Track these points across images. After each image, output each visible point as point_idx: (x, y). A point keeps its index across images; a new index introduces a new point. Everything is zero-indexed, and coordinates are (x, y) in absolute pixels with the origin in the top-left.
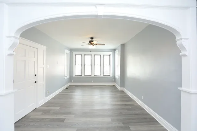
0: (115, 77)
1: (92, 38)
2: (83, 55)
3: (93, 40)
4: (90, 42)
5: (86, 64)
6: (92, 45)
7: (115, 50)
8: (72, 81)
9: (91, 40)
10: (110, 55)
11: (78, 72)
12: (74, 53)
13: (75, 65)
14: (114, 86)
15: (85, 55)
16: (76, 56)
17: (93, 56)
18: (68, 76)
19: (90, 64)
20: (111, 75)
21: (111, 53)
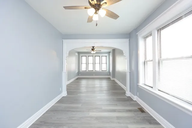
0: (110, 72)
1: (93, 47)
2: (87, 56)
3: (94, 48)
4: (92, 49)
5: (89, 63)
6: (93, 51)
7: (110, 52)
8: (80, 75)
9: (93, 48)
10: (106, 56)
11: (83, 68)
12: (81, 55)
13: (82, 63)
14: (109, 78)
15: (88, 56)
16: (82, 57)
17: (94, 56)
18: (77, 72)
19: (92, 63)
20: (107, 71)
21: (107, 54)
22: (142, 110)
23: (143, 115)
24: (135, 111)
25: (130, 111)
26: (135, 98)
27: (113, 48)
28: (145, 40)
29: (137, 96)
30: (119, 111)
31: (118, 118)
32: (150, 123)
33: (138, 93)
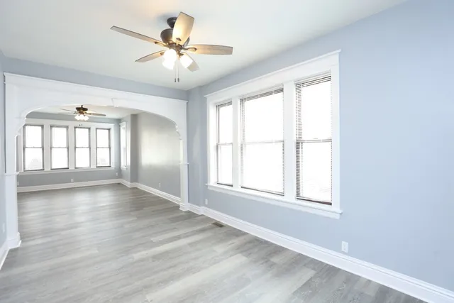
0: (120, 169)
2: (46, 127)
4: (79, 109)
7: (119, 121)
10: (109, 130)
13: (24, 147)
14: (119, 184)
15: (51, 127)
16: (40, 128)
20: (113, 166)
21: (113, 125)
22: (219, 225)
23: (223, 230)
24: (210, 228)
25: (203, 230)
26: (201, 210)
27: (134, 110)
28: (218, 110)
29: (206, 206)
30: (186, 236)
31: (191, 244)
32: (237, 236)
33: (206, 200)
